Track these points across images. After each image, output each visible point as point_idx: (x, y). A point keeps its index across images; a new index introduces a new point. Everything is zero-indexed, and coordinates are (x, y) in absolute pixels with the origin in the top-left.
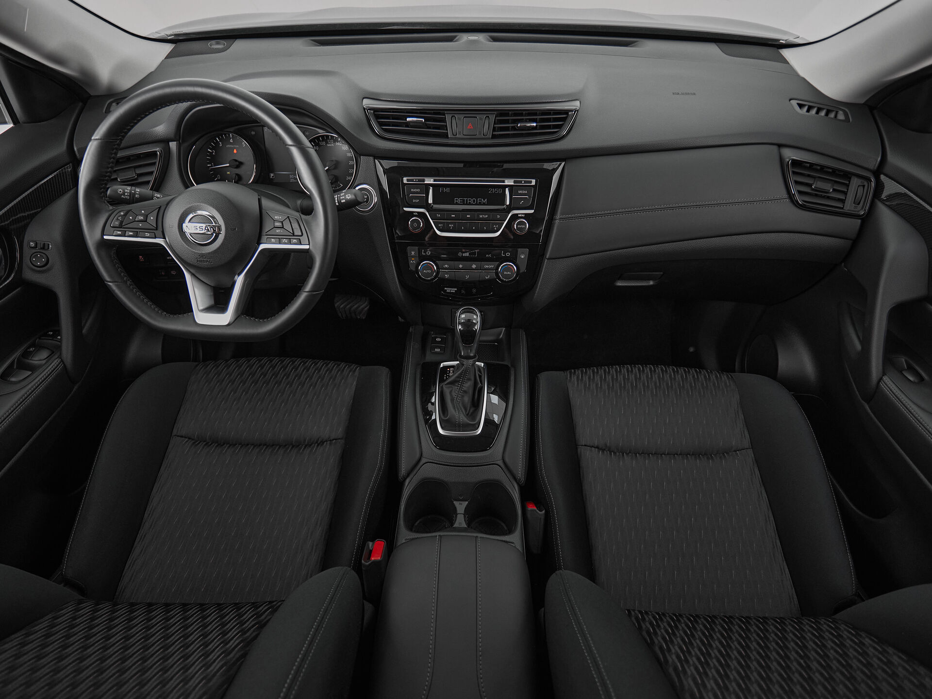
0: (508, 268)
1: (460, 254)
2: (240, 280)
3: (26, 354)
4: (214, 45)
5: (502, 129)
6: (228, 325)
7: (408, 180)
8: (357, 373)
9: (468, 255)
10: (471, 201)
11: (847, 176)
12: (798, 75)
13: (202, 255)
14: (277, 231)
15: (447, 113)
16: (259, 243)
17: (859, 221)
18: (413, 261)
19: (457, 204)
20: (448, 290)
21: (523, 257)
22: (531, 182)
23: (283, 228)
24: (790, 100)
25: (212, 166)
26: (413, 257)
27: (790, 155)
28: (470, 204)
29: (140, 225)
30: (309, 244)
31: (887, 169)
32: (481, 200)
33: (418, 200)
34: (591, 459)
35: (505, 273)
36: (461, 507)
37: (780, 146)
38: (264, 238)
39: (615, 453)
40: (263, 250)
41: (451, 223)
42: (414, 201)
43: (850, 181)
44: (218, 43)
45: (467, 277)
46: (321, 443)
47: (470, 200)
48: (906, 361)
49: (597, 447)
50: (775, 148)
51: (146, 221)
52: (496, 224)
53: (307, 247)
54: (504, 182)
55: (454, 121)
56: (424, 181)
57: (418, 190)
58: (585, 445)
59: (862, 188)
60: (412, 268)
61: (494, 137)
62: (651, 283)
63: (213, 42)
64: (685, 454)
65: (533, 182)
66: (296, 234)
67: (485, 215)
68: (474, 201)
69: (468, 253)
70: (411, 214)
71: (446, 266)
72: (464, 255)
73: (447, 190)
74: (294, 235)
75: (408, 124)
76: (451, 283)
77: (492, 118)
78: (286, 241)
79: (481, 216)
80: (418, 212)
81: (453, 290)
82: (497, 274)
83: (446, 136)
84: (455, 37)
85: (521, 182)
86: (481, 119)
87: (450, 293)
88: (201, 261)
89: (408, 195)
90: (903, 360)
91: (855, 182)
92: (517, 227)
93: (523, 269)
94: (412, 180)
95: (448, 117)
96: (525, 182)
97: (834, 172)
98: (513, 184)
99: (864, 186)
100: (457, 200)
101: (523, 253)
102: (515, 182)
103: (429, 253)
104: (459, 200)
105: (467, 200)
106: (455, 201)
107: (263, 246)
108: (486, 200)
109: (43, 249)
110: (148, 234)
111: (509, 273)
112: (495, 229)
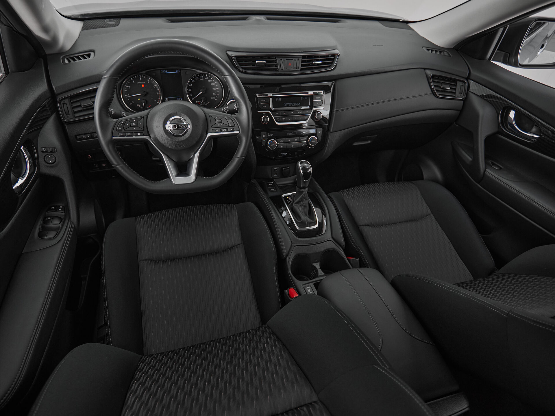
0: (314, 139)
1: (288, 134)
2: (197, 156)
3: (45, 222)
4: (108, 22)
5: (305, 65)
6: (193, 183)
7: (259, 95)
8: (235, 208)
11: (455, 81)
12: (420, 36)
13: (179, 142)
14: (219, 125)
15: (277, 58)
16: (207, 133)
17: (462, 101)
18: (264, 140)
19: (285, 107)
20: (283, 154)
21: (319, 132)
23: (222, 123)
24: (423, 47)
25: (128, 96)
26: (264, 138)
27: (430, 73)
28: (292, 106)
29: (134, 128)
30: (239, 131)
31: (471, 77)
32: (297, 104)
33: (266, 106)
34: (367, 231)
35: (312, 142)
36: (317, 266)
37: (425, 69)
38: (210, 129)
39: (376, 226)
40: (211, 137)
41: (283, 117)
42: (263, 106)
43: (457, 84)
44: (110, 21)
45: (293, 146)
47: (291, 104)
48: (491, 162)
49: (368, 225)
50: (423, 69)
51: (137, 126)
52: (306, 116)
54: (308, 93)
55: (281, 62)
56: (268, 95)
57: (265, 100)
58: (362, 225)
59: (462, 86)
60: (264, 144)
61: (302, 69)
62: (369, 142)
63: (108, 20)
65: (322, 92)
67: (301, 111)
68: (294, 104)
70: (262, 114)
71: (282, 141)
72: (290, 134)
73: (280, 99)
74: (229, 126)
75: (257, 64)
76: (284, 150)
77: (301, 59)
78: (225, 130)
79: (298, 113)
80: (266, 113)
81: (285, 154)
82: (307, 142)
83: (277, 70)
84: (247, 17)
85: (316, 93)
86: (295, 60)
87: (283, 156)
89: (260, 104)
90: (490, 161)
91: (459, 84)
92: (317, 116)
93: (321, 139)
94: (261, 95)
95: (278, 60)
96: (319, 93)
97: (449, 79)
98: (313, 94)
99: (463, 85)
100: (285, 104)
101: (320, 130)
103: (272, 135)
104: (286, 105)
105: (290, 104)
106: (284, 105)
107: (209, 135)
108: (300, 103)
109: (52, 152)
110: (139, 134)
111: (314, 142)
112: (306, 119)
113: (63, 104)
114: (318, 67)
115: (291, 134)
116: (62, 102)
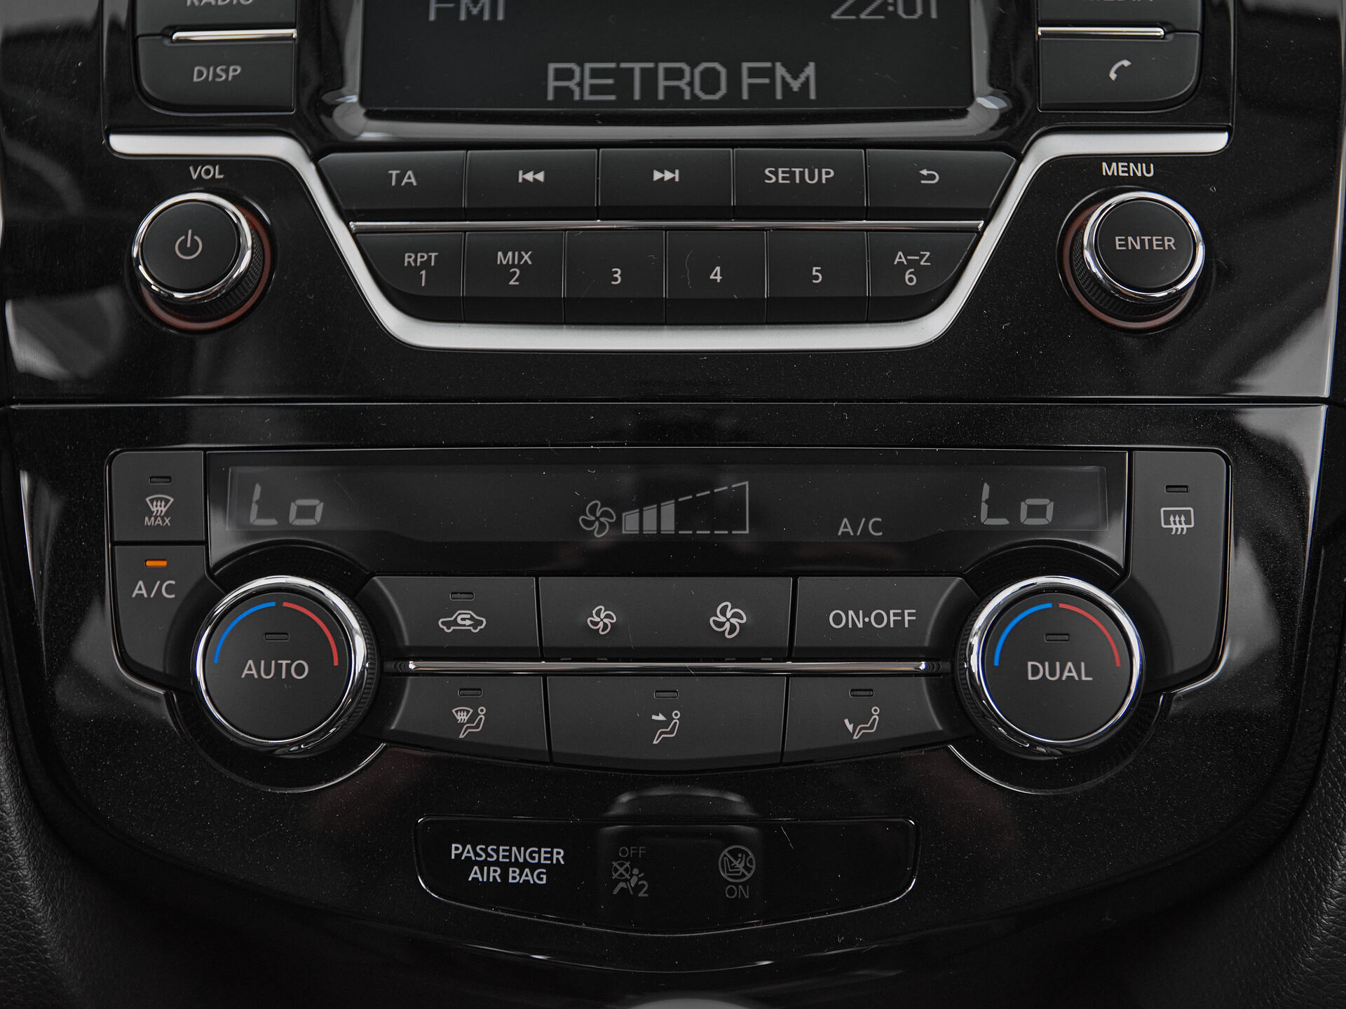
9: (668, 526)
10: (690, 81)
21: (1178, 526)
32: (770, 73)
33: (235, 71)
35: (1038, 671)
42: (201, 74)
52: (910, 243)
67: (813, 164)
68: (710, 80)
69: (669, 509)
70: (166, 174)
71: (464, 619)
72: (630, 524)
79: (779, 176)
80: (228, 163)
87: (502, 892)
92: (1103, 246)
105: (649, 78)
106: (552, 84)
108: (810, 70)
111: (1070, 671)
112: (909, 277)
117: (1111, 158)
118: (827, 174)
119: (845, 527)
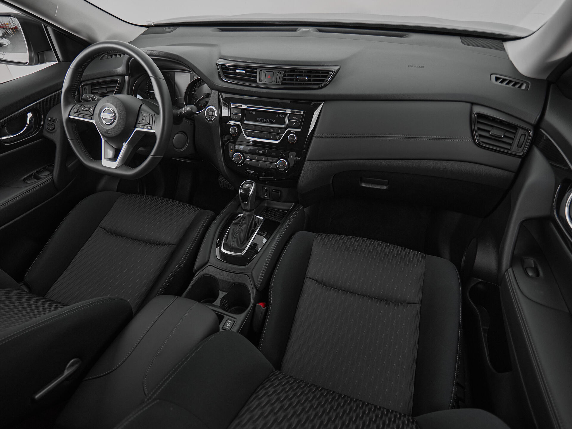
0: (283, 163)
1: (257, 151)
2: (125, 145)
3: (39, 172)
5: (287, 80)
6: (116, 168)
7: (233, 105)
11: (516, 127)
13: (107, 130)
14: (143, 122)
15: (258, 69)
16: (135, 127)
17: (520, 160)
18: (231, 152)
19: (258, 122)
20: (250, 171)
21: (292, 157)
22: (301, 112)
23: (146, 120)
24: (491, 75)
25: (148, 91)
26: (232, 149)
27: (477, 110)
28: (265, 122)
29: (85, 112)
31: (543, 124)
32: (272, 121)
33: (237, 117)
34: (309, 286)
35: (280, 165)
36: (222, 295)
37: (473, 104)
38: (137, 125)
39: (327, 286)
40: (137, 131)
41: (253, 132)
42: (235, 117)
43: (516, 131)
45: (260, 165)
46: (164, 244)
48: (534, 263)
49: (317, 281)
50: (469, 105)
51: (89, 111)
52: (278, 135)
53: (154, 131)
54: (285, 111)
55: (261, 73)
56: (241, 106)
57: (238, 111)
58: (309, 278)
59: (524, 136)
60: (231, 156)
61: (282, 84)
62: (385, 188)
64: (371, 297)
65: (302, 113)
66: (150, 124)
67: (272, 129)
68: (268, 121)
71: (248, 157)
72: (259, 152)
73: (254, 113)
74: (149, 124)
75: (237, 74)
76: (251, 167)
77: (282, 73)
78: (146, 128)
79: (270, 130)
80: (236, 124)
81: (252, 172)
82: (276, 165)
83: (256, 82)
85: (294, 112)
86: (276, 73)
87: (250, 173)
88: (106, 133)
89: (232, 114)
90: (532, 261)
91: (520, 132)
92: (289, 138)
93: (292, 165)
95: (258, 71)
96: (297, 112)
98: (290, 113)
99: (525, 135)
101: (292, 155)
102: (291, 111)
103: (240, 148)
104: (259, 119)
105: (264, 120)
106: (257, 120)
107: (137, 129)
108: (274, 121)
109: (53, 121)
110: (88, 117)
111: (282, 166)
112: (277, 138)
113: (85, 89)
114: (302, 83)
115: (261, 152)
116: (84, 88)
117: (292, 131)
118: (273, 130)
119: (272, 154)
